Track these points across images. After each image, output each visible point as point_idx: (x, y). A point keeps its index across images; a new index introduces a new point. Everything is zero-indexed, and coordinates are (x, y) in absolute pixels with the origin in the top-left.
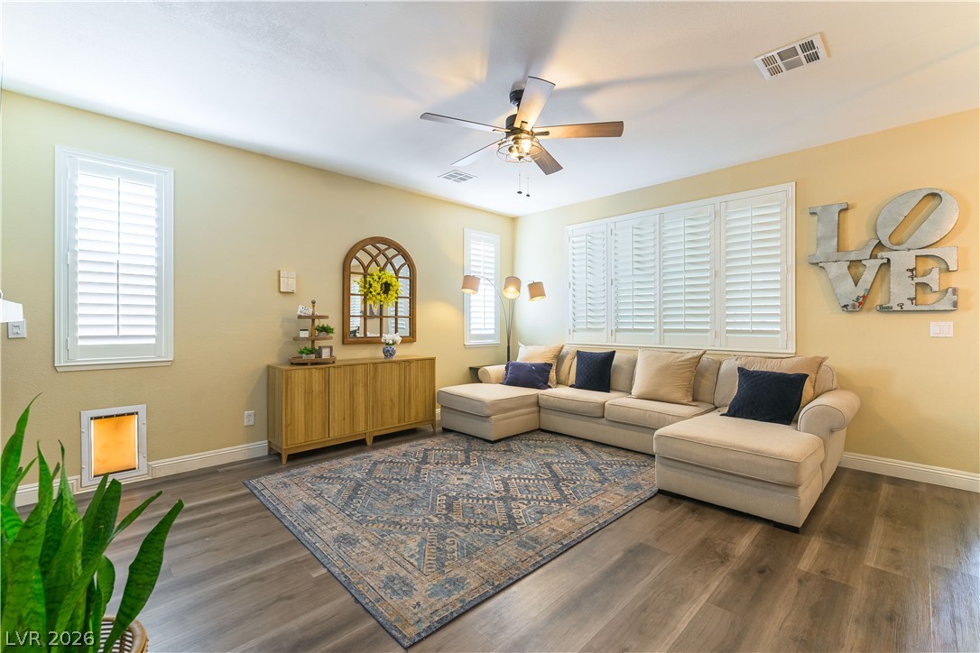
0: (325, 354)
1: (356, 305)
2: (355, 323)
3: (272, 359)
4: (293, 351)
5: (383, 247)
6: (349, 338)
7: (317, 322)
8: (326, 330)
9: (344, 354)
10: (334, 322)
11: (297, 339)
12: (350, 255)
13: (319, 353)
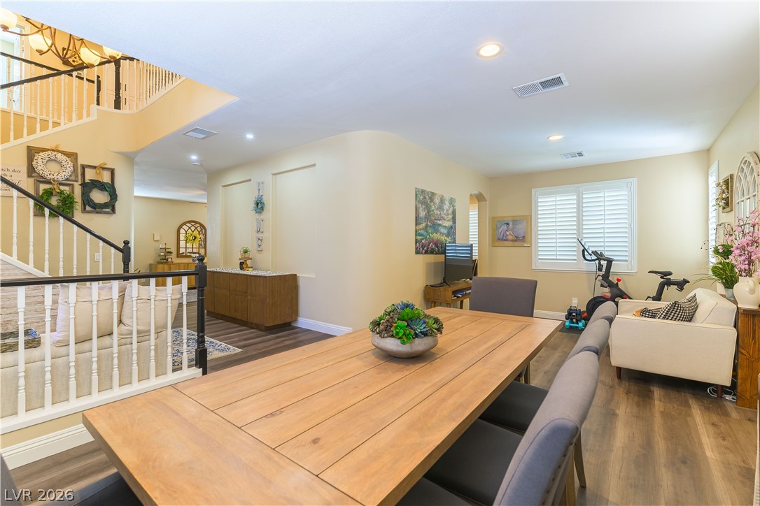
0: (170, 260)
1: (182, 244)
2: (182, 251)
3: (152, 262)
4: (158, 260)
5: (193, 224)
6: (179, 255)
7: (167, 250)
8: (170, 253)
9: (176, 261)
10: (174, 250)
11: (160, 255)
12: (180, 227)
13: (167, 260)
